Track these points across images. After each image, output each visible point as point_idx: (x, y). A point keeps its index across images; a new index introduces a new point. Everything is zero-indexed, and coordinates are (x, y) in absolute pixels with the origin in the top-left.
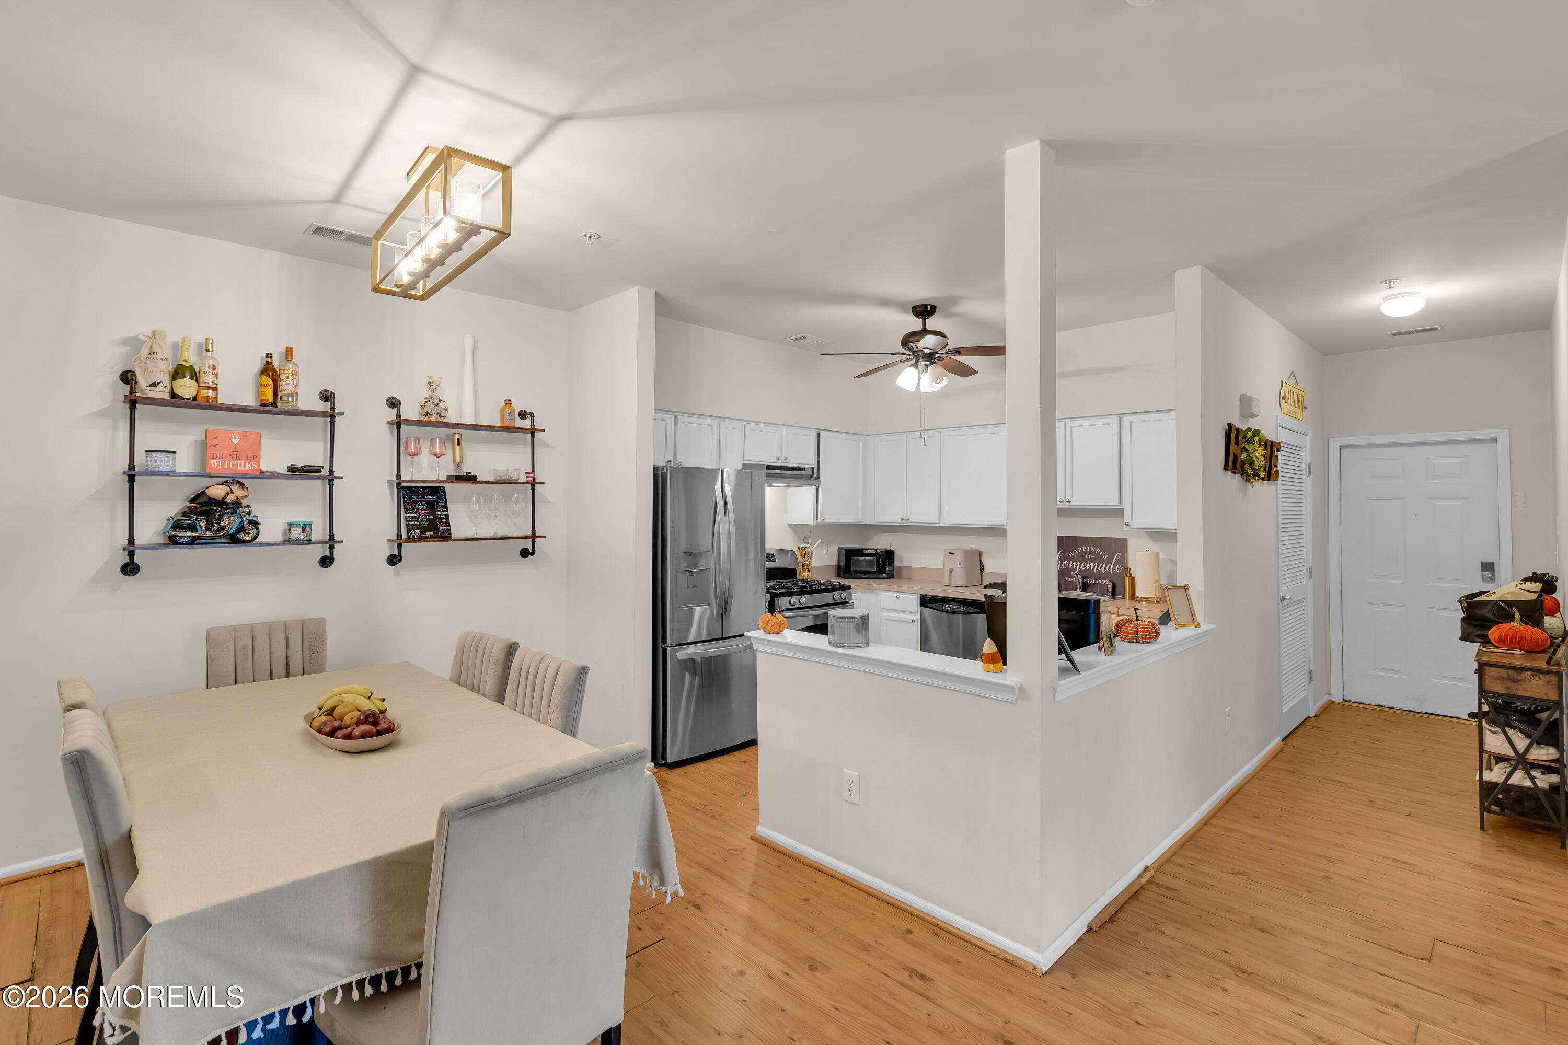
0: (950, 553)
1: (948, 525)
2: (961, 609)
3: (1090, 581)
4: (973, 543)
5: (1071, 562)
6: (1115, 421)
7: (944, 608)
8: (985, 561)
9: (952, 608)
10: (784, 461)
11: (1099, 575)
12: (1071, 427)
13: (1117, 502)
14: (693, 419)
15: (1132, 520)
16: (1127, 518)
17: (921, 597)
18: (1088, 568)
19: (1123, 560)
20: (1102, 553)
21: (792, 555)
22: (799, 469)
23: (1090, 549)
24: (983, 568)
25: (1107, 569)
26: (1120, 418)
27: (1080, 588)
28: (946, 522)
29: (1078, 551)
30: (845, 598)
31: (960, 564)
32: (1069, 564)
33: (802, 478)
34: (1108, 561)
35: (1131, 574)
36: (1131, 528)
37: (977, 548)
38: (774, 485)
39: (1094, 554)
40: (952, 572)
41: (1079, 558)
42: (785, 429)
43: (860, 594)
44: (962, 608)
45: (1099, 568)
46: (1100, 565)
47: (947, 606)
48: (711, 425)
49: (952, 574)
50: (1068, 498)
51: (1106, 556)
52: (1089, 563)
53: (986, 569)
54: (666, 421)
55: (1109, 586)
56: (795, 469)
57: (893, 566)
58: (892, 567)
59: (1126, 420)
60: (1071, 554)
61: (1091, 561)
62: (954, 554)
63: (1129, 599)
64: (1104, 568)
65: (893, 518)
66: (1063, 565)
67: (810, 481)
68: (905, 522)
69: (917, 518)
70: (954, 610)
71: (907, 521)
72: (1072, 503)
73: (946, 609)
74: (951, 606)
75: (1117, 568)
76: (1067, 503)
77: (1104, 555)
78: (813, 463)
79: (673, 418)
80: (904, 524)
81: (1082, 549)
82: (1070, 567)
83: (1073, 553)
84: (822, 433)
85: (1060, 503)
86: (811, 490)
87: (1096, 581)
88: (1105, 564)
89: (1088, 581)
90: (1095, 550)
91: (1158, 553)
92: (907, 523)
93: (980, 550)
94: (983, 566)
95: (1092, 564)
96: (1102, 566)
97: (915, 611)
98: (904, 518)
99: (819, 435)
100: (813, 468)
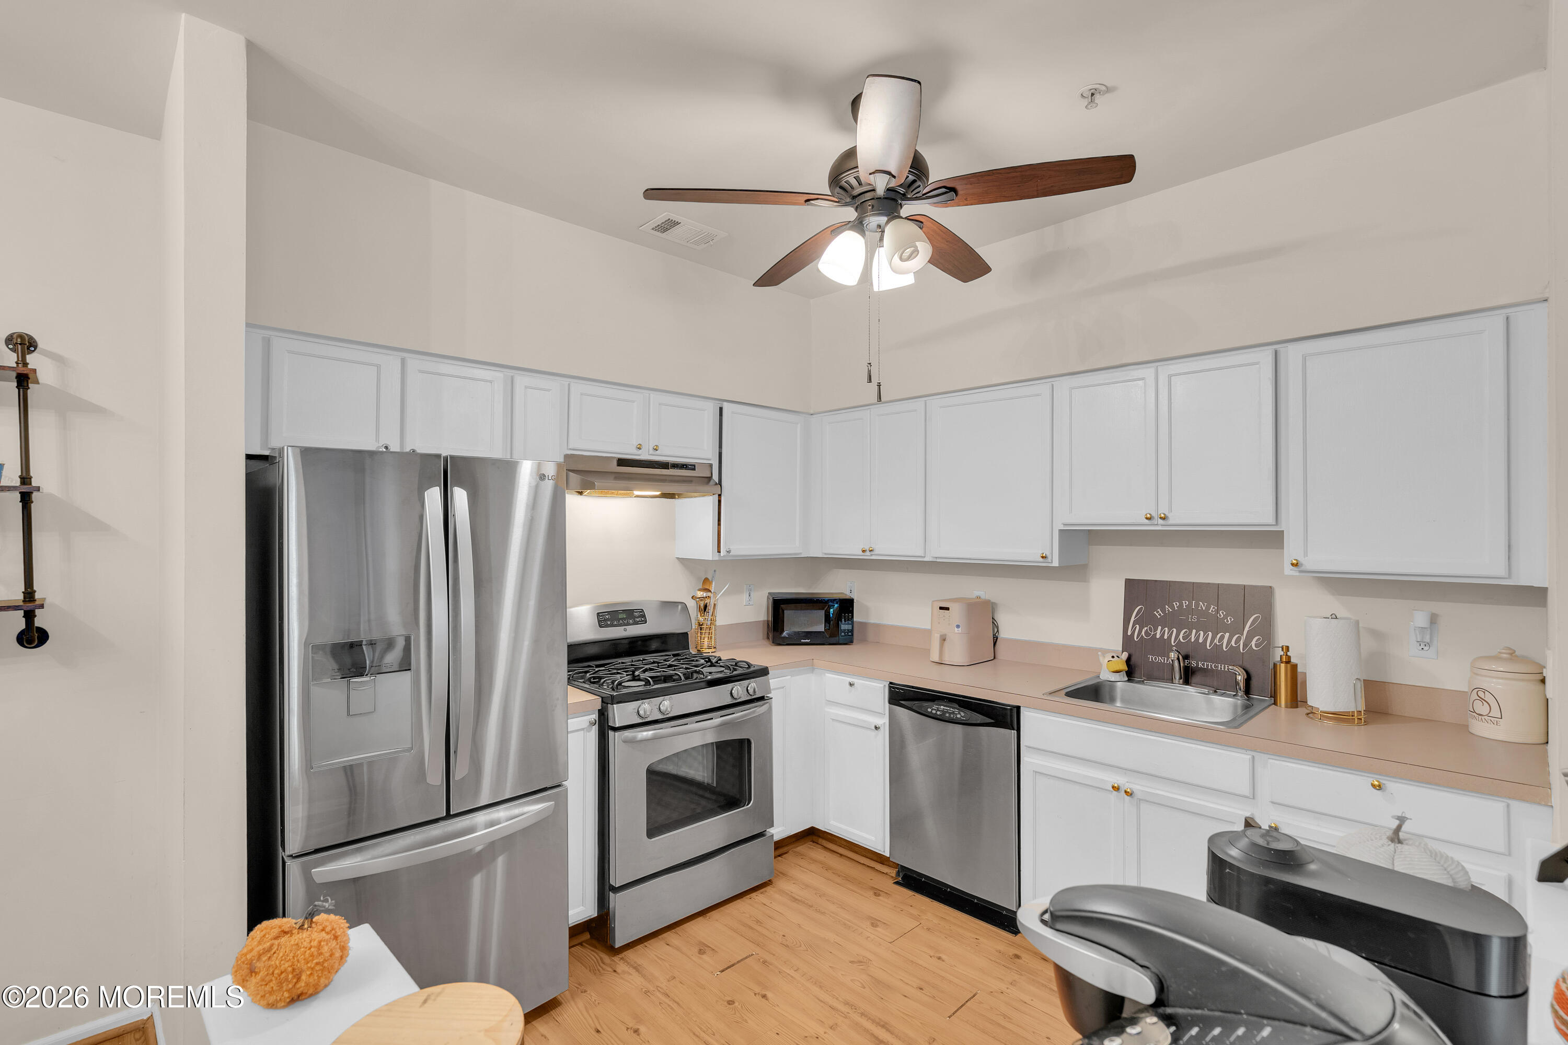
0: (941, 608)
1: (938, 560)
2: (960, 715)
3: (1198, 664)
4: (980, 588)
5: (1160, 628)
6: (1265, 357)
7: (929, 710)
8: (1003, 619)
9: (944, 712)
10: (652, 452)
11: (1217, 654)
12: (1170, 377)
13: (1270, 519)
14: (446, 367)
15: (1306, 554)
16: (1292, 549)
17: (890, 687)
18: (1193, 640)
19: (1266, 628)
20: (1222, 614)
21: (682, 608)
22: (683, 466)
23: (1197, 605)
24: (998, 631)
25: (1233, 643)
26: (1276, 352)
27: (1181, 678)
28: (936, 556)
29: (1173, 607)
30: (754, 691)
31: (958, 626)
32: (1156, 630)
33: (691, 481)
34: (1236, 629)
35: (1289, 657)
36: (1301, 572)
37: (987, 598)
38: (637, 493)
39: (1205, 613)
40: (944, 640)
41: (1172, 621)
42: (653, 395)
43: (789, 677)
44: (963, 714)
45: (1216, 641)
46: (1218, 636)
47: (935, 707)
48: (491, 382)
49: (946, 643)
50: (1163, 510)
51: (1230, 620)
52: (1194, 631)
53: (1004, 634)
54: (378, 367)
55: (1239, 678)
56: (675, 466)
57: (853, 622)
58: (850, 626)
59: (1293, 354)
60: (1158, 613)
61: (1199, 627)
62: (947, 609)
63: (1286, 707)
64: (1226, 641)
65: (851, 549)
66: (1143, 633)
67: (706, 488)
68: (868, 553)
69: (886, 549)
70: (947, 715)
71: (872, 553)
72: (1171, 521)
73: (934, 712)
74: (942, 707)
75: (1253, 643)
76: (1161, 521)
77: (1226, 617)
78: (710, 456)
79: (399, 363)
80: (867, 556)
81: (1181, 605)
82: (1158, 636)
83: (1163, 610)
84: (726, 406)
85: (1147, 521)
86: (708, 502)
87: (1210, 665)
88: (1227, 635)
89: (1194, 664)
90: (1208, 608)
91: (1358, 621)
92: (872, 555)
93: (993, 600)
94: (998, 627)
95: (1202, 633)
96: (1222, 638)
97: (881, 711)
98: (867, 548)
99: (721, 409)
100: (711, 465)
